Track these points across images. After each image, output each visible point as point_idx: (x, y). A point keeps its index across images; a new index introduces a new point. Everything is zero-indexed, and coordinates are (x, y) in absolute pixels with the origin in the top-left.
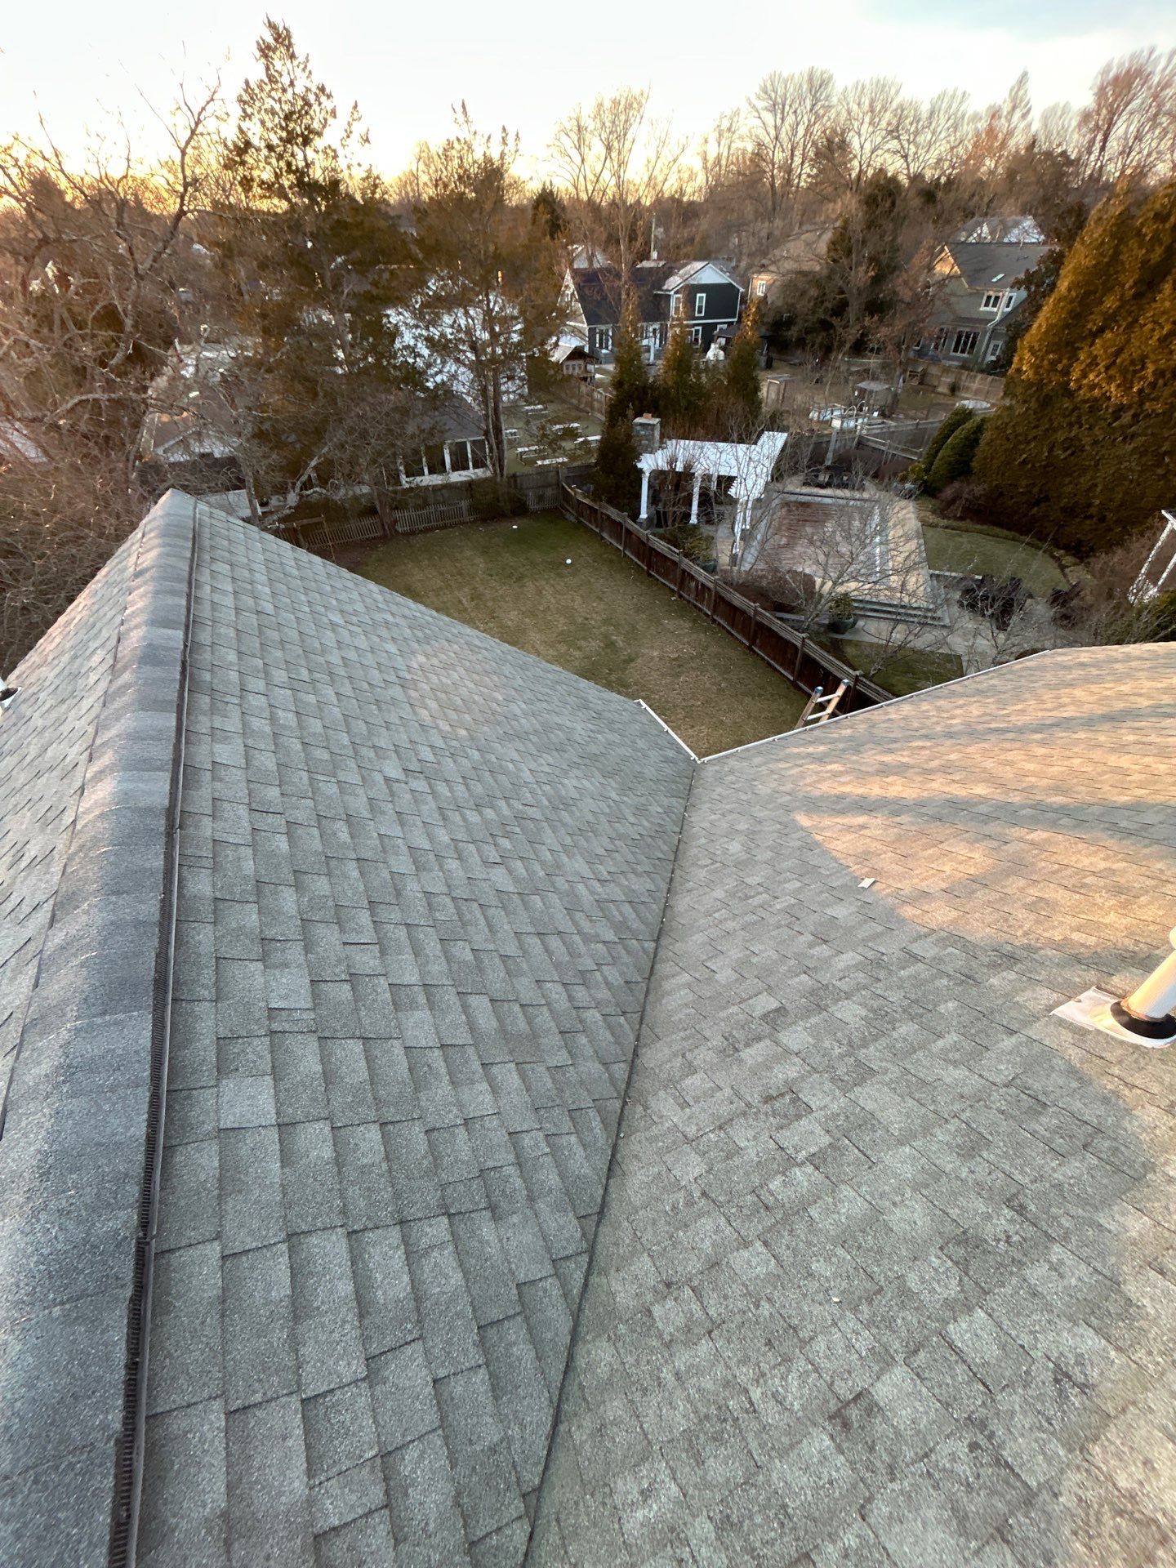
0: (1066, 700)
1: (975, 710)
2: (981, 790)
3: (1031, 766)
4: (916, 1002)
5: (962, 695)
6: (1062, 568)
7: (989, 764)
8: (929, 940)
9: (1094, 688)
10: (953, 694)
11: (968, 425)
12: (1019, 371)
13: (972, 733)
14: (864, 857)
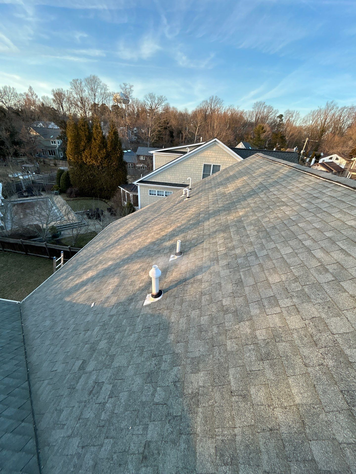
0: (119, 233)
1: (101, 244)
2: (110, 263)
3: (118, 252)
4: (117, 327)
5: (97, 241)
6: (106, 203)
7: (109, 256)
8: (114, 308)
9: (123, 228)
10: (95, 242)
11: (64, 173)
12: (70, 159)
13: (103, 250)
14: (89, 299)
